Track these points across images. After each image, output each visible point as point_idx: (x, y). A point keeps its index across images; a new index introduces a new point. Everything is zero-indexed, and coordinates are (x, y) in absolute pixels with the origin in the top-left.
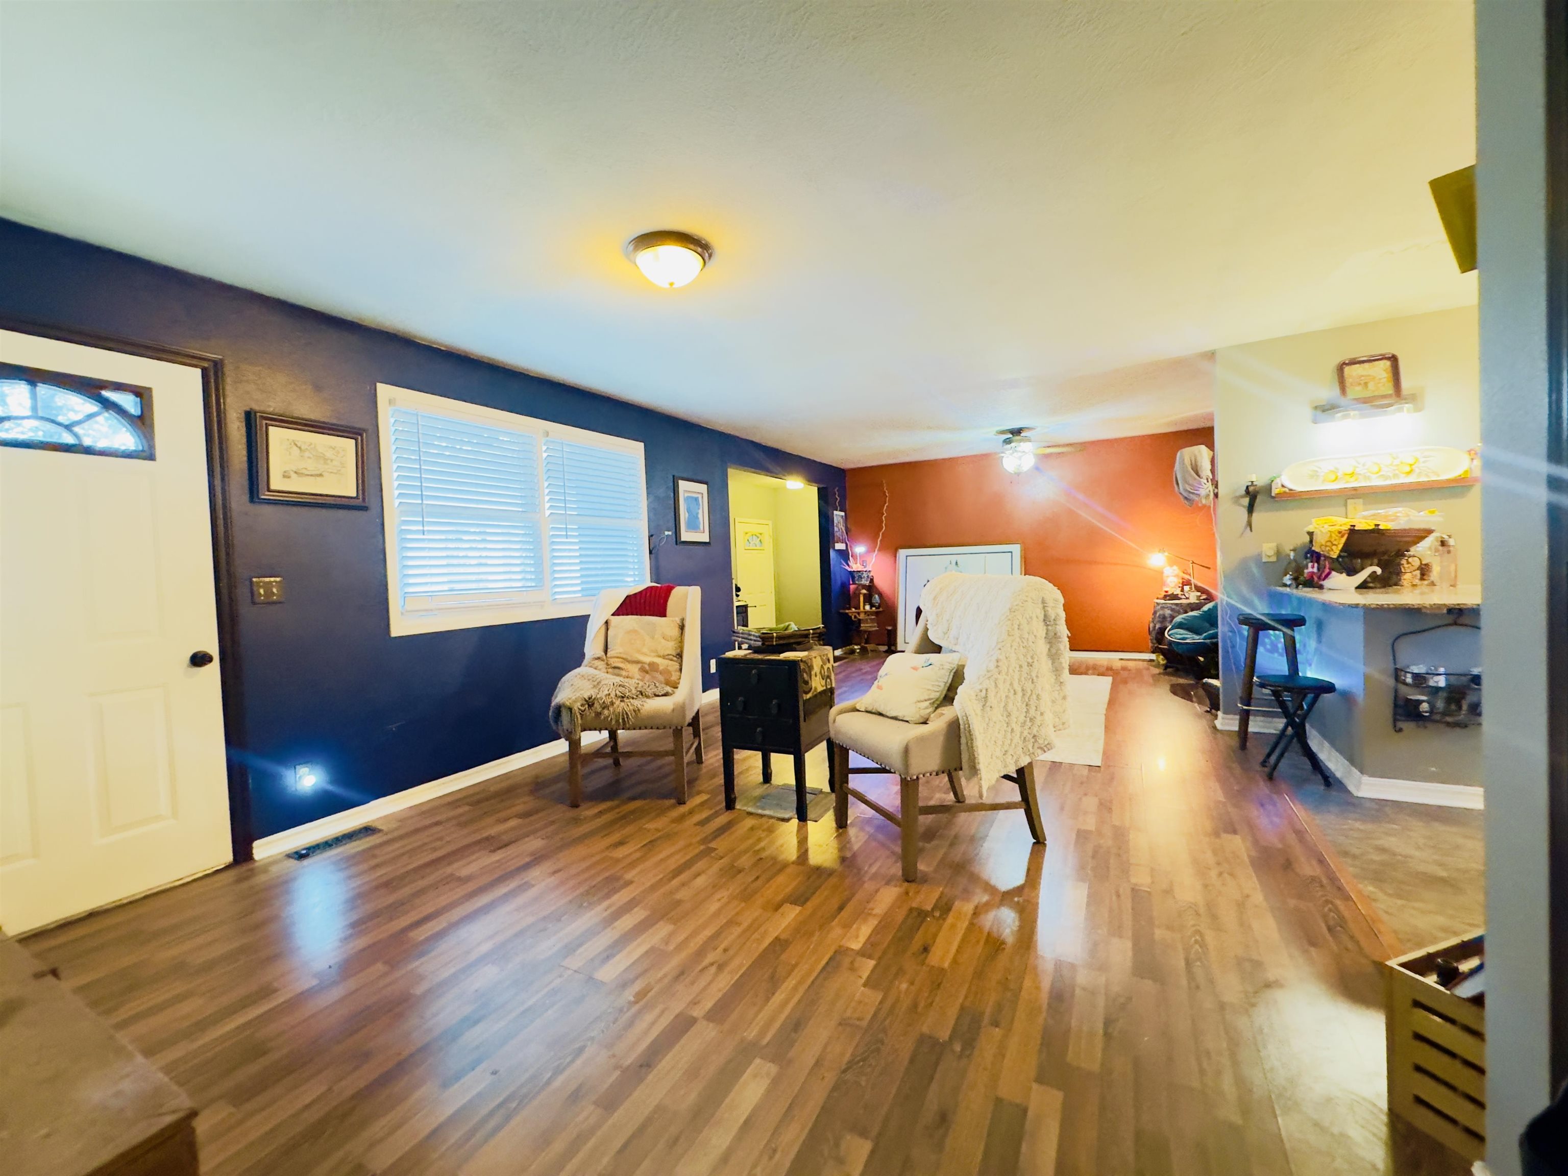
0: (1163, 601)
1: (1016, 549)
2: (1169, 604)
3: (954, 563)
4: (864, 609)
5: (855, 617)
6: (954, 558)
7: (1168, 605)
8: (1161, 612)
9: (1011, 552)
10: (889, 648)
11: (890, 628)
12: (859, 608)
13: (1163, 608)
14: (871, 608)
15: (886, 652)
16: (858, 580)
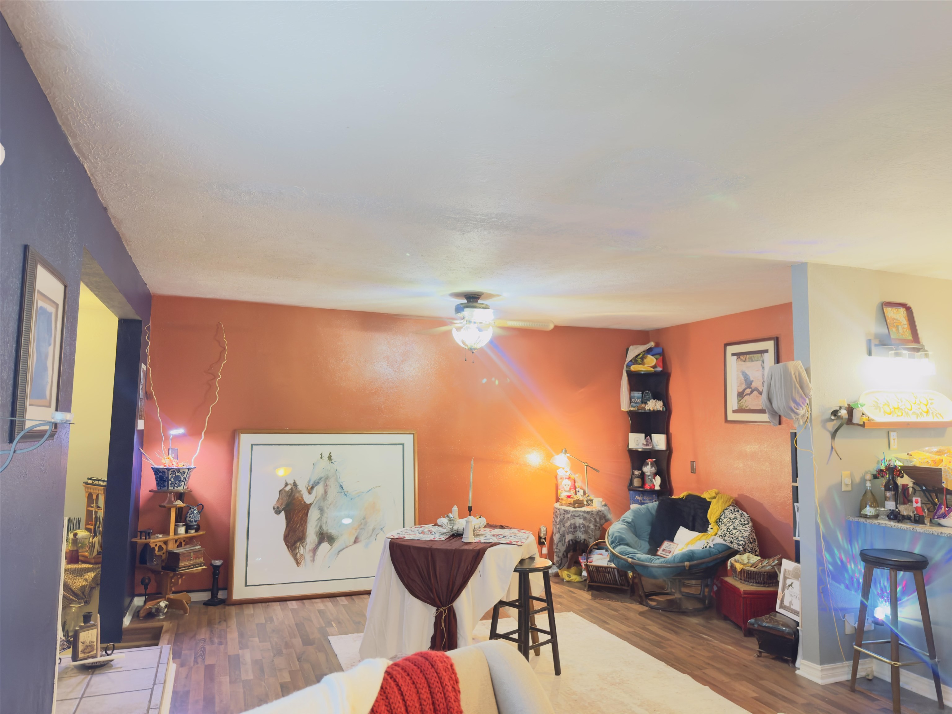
0: (572, 509)
1: (408, 440)
2: (580, 511)
3: (326, 456)
4: (176, 533)
5: (160, 548)
6: (326, 451)
7: (581, 514)
8: (572, 521)
9: (403, 445)
10: (214, 595)
11: (218, 563)
12: (168, 534)
13: (574, 516)
14: (187, 532)
15: (207, 604)
16: (173, 485)
